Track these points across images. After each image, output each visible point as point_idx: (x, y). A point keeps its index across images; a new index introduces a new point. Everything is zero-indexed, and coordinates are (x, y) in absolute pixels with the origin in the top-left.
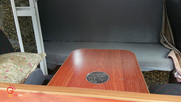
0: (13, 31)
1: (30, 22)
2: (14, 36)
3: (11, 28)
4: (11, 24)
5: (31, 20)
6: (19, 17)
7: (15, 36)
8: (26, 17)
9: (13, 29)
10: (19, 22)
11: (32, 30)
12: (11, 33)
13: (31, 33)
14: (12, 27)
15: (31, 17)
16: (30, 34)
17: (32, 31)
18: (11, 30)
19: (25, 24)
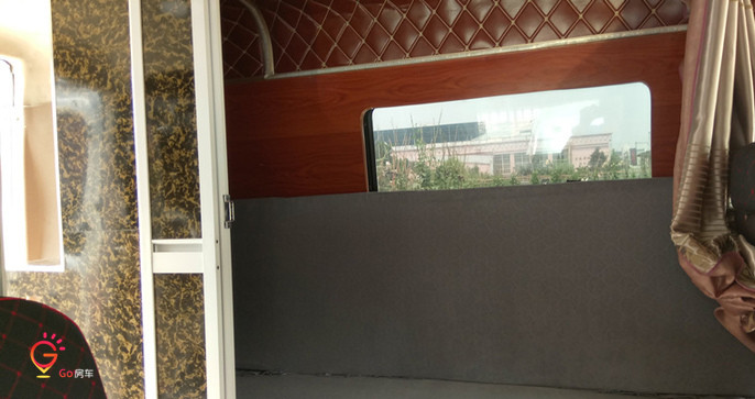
0: (129, 326)
1: (195, 296)
2: (132, 348)
3: (127, 315)
4: (129, 303)
5: (198, 286)
6: (156, 277)
7: (135, 349)
8: (184, 278)
9: (133, 321)
10: (157, 293)
11: (197, 325)
12: (125, 335)
13: (193, 337)
14: (131, 314)
15: (200, 276)
16: (190, 343)
17: (198, 331)
19: (177, 304)
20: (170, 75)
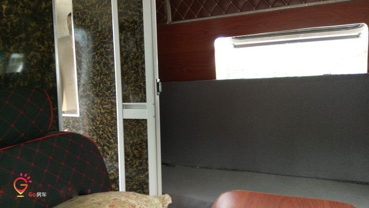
0: (110, 143)
1: (143, 130)
2: (111, 153)
3: (109, 137)
4: (110, 132)
5: (145, 125)
6: (125, 121)
7: (113, 154)
8: (137, 121)
9: (112, 140)
10: (125, 128)
11: (144, 144)
12: (108, 147)
13: (142, 149)
14: (111, 137)
15: (146, 120)
16: (141, 152)
17: (144, 147)
18: (109, 142)
19: (134, 133)
20: (131, 23)
